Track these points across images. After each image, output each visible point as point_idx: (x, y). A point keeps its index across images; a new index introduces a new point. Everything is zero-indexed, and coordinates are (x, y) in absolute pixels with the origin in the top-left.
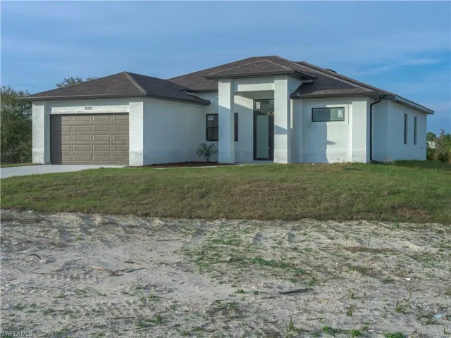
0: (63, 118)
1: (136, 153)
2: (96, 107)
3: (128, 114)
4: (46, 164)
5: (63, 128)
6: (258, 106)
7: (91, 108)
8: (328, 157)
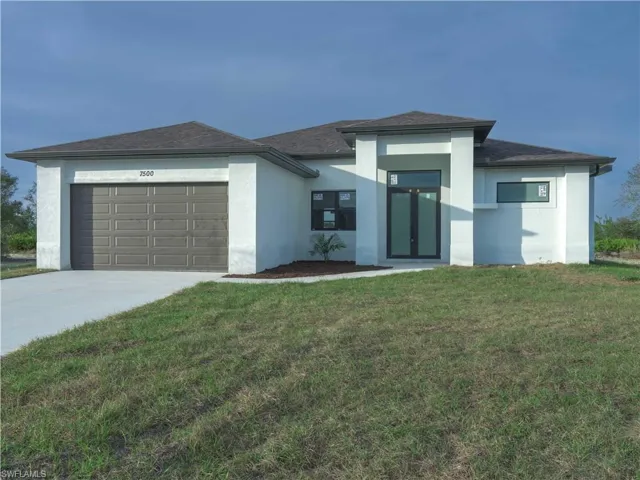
0: (96, 190)
1: (243, 252)
2: (163, 171)
3: (226, 184)
4: (62, 269)
5: (96, 208)
6: (395, 180)
7: (152, 174)
8: (523, 255)
